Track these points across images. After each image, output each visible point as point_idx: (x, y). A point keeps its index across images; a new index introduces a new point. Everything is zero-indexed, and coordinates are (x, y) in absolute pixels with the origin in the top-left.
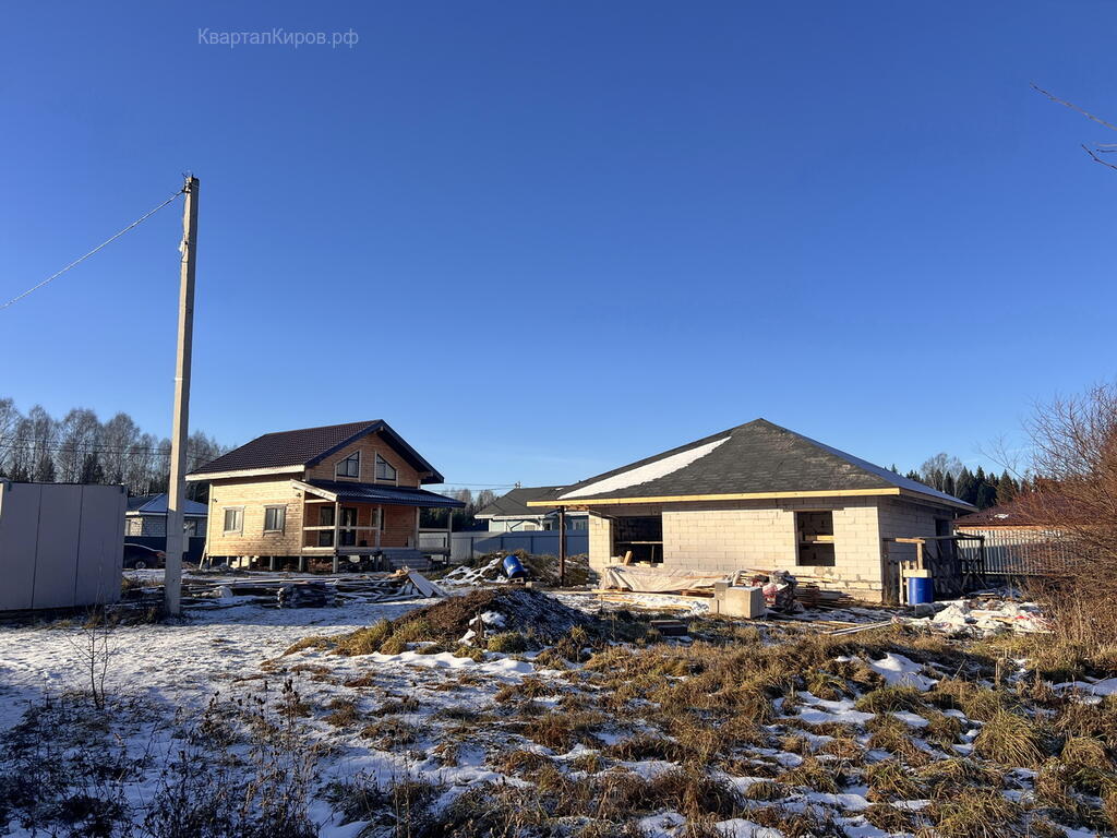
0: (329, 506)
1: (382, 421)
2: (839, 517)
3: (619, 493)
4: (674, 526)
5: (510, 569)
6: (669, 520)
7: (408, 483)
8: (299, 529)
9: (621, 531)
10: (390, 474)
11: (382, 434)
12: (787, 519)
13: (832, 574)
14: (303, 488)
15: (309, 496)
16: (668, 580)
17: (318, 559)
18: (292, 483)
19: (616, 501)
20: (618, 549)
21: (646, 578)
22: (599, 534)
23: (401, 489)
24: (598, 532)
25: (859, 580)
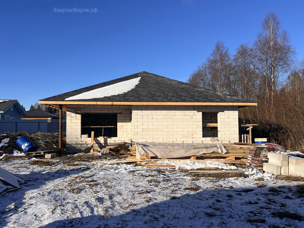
4: (139, 119)
6: (136, 115)
12: (199, 115)
24: (73, 121)
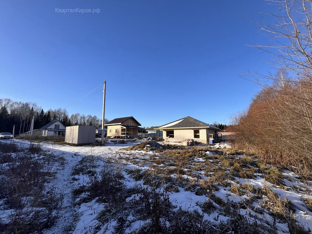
0: (125, 129)
1: (132, 117)
2: (200, 131)
3: (167, 127)
4: (176, 132)
5: (151, 139)
6: (175, 131)
8: (120, 132)
9: (168, 133)
10: (133, 124)
11: (132, 118)
12: (193, 131)
13: (199, 139)
14: (121, 126)
15: (122, 127)
16: (175, 140)
18: (119, 126)
20: (167, 136)
21: (171, 140)
22: (165, 133)
23: (135, 127)
25: (203, 140)
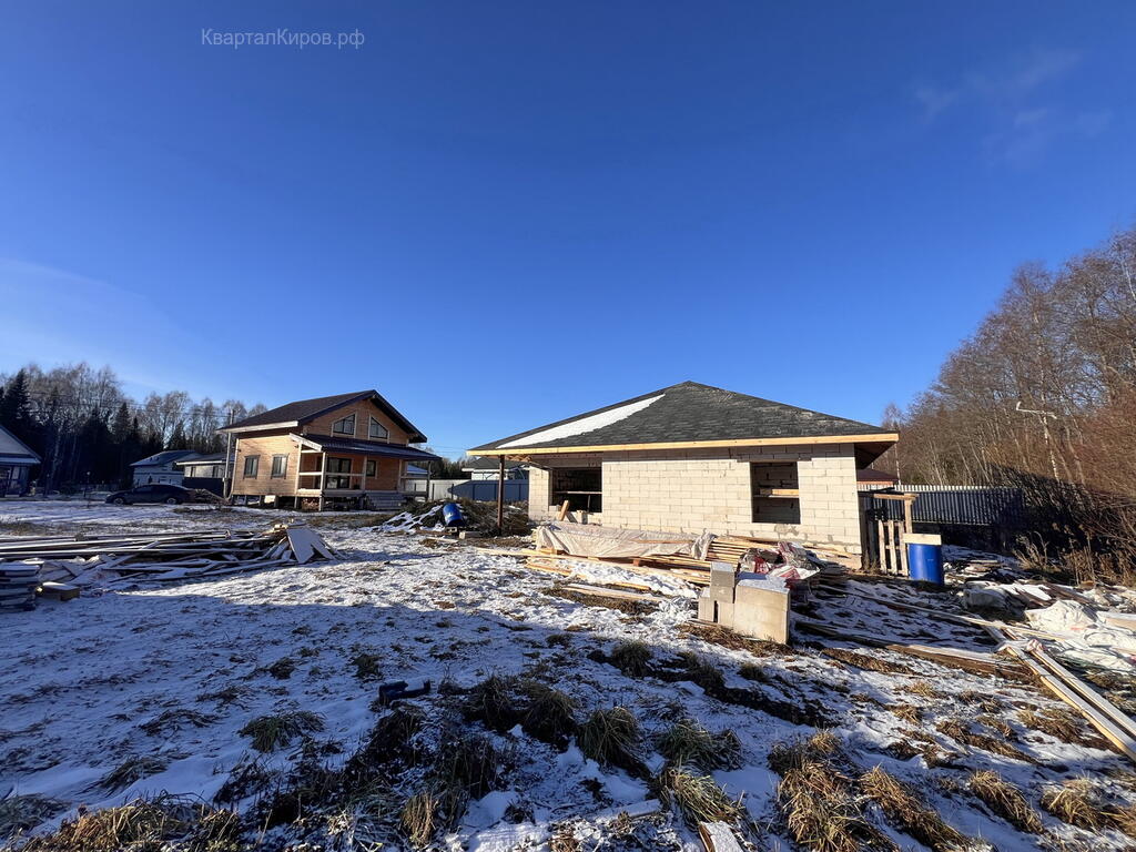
1: (374, 392)
2: (805, 469)
3: (559, 443)
4: (614, 477)
6: (609, 470)
7: (397, 441)
8: (296, 474)
9: (560, 481)
10: (382, 433)
11: (374, 401)
12: (742, 471)
13: (796, 533)
14: (300, 441)
15: (304, 447)
16: (615, 544)
17: (310, 499)
18: (292, 436)
19: (554, 450)
21: (587, 539)
23: (392, 446)
24: (538, 482)
25: (831, 541)
